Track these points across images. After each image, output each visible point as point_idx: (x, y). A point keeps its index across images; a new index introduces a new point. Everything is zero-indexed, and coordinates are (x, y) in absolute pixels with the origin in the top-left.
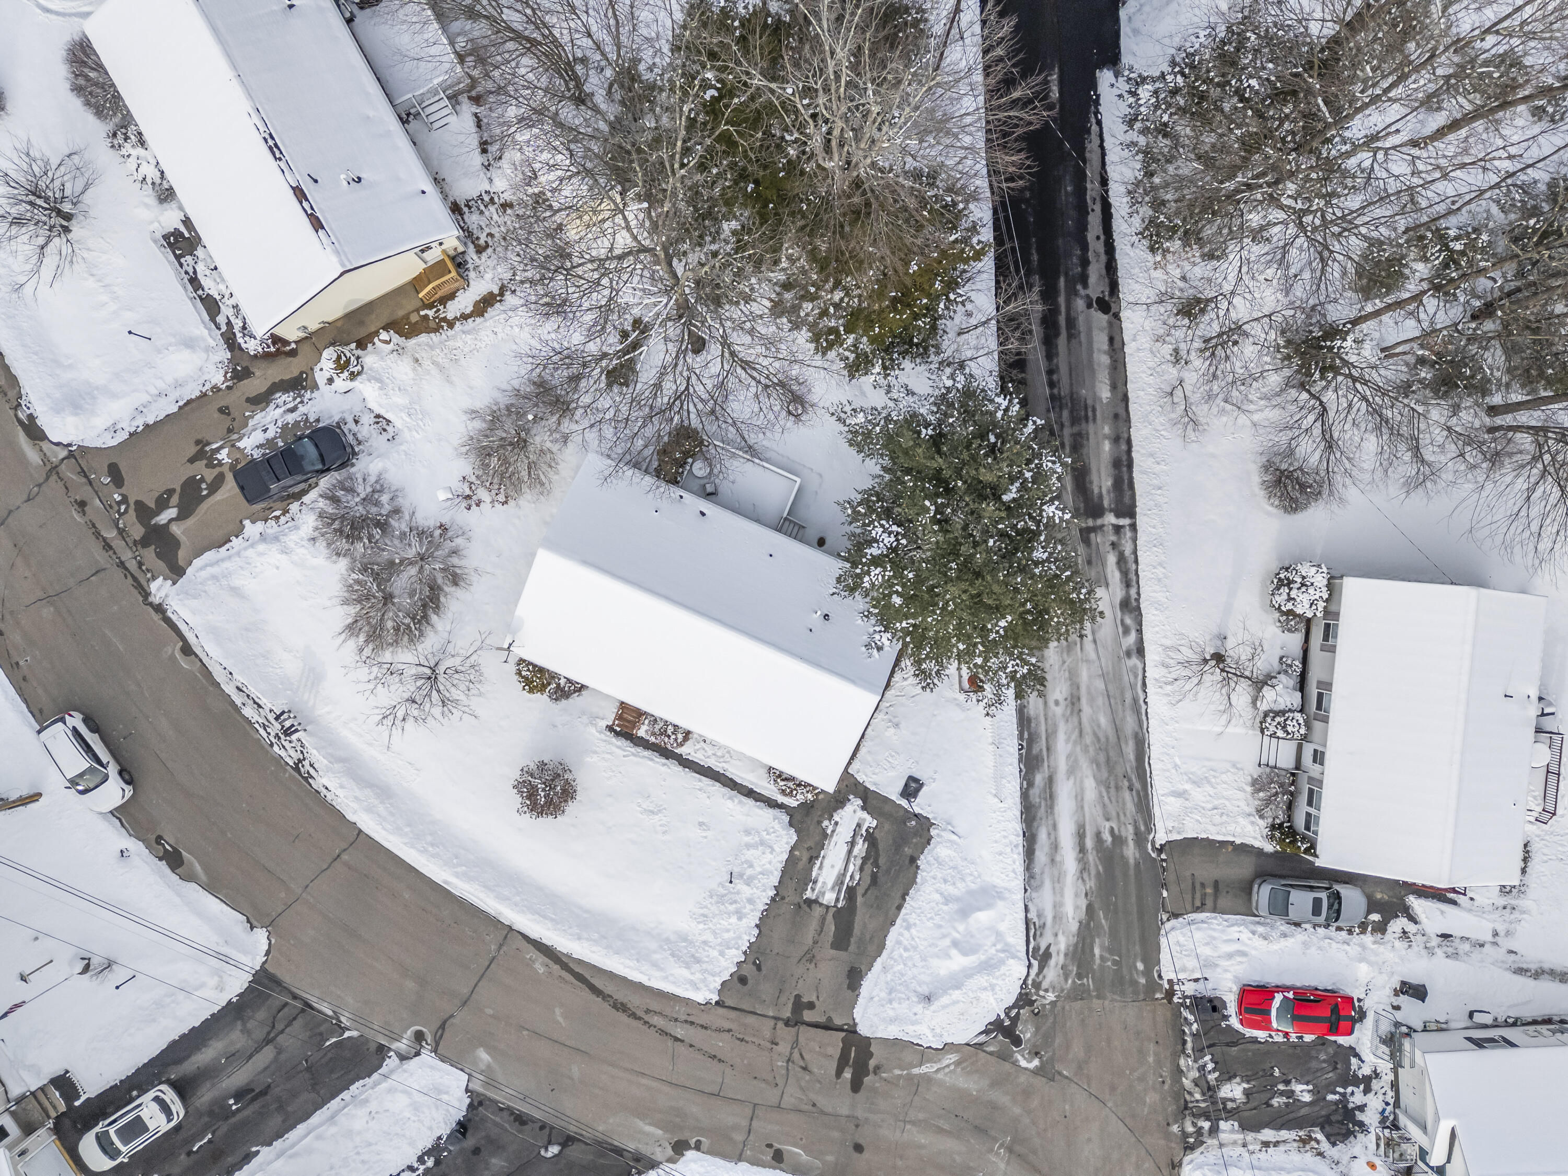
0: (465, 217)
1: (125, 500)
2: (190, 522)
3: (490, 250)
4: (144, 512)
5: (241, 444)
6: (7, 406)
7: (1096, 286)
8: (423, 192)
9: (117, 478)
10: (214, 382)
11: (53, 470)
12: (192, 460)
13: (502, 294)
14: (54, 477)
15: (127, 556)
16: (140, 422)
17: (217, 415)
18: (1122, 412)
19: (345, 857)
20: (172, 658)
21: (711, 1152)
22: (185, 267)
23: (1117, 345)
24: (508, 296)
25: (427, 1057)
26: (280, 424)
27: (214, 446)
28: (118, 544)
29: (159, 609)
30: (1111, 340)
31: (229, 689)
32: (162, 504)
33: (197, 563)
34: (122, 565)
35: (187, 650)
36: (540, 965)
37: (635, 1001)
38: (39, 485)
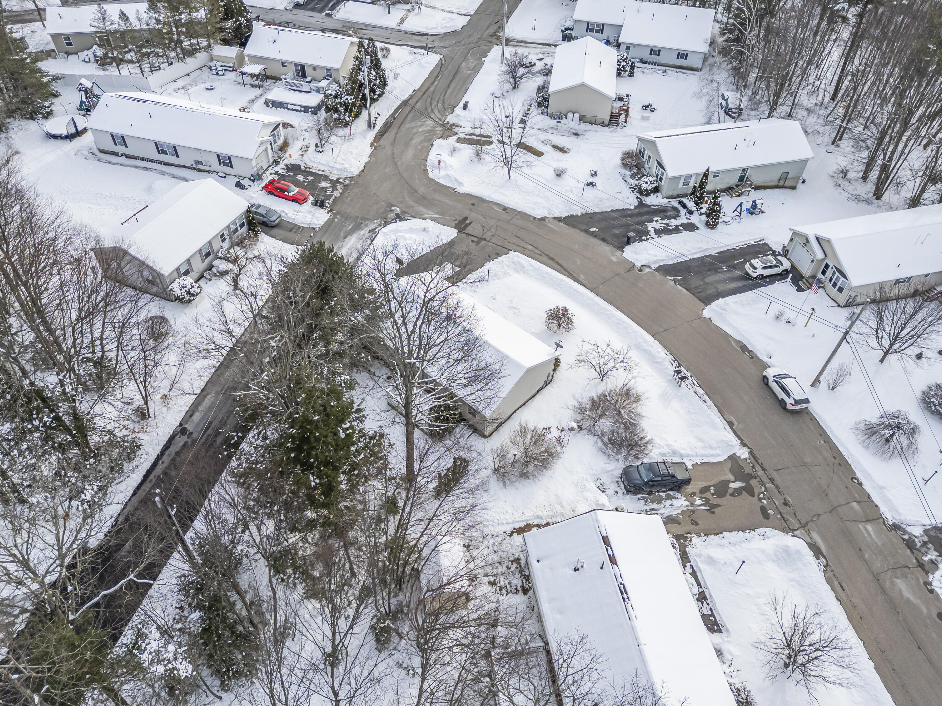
0: (520, 584)
1: (760, 500)
2: (723, 478)
3: (511, 559)
4: (750, 491)
5: (687, 503)
6: (833, 568)
7: (181, 441)
8: (538, 561)
9: (764, 510)
10: (699, 539)
11: (803, 526)
12: (718, 506)
13: (512, 533)
14: (803, 522)
15: (761, 473)
16: (748, 534)
17: (700, 522)
18: (209, 385)
19: (662, 330)
20: (739, 423)
21: (530, 216)
22: (709, 608)
23: (190, 413)
24: (509, 532)
25: (638, 264)
26: (662, 505)
27: (703, 508)
28: (766, 480)
29: (744, 445)
30: (191, 416)
31: (710, 403)
32: (737, 492)
33: (721, 459)
34: (764, 470)
35: (731, 424)
36: (582, 277)
37: (545, 259)
38: (812, 521)
